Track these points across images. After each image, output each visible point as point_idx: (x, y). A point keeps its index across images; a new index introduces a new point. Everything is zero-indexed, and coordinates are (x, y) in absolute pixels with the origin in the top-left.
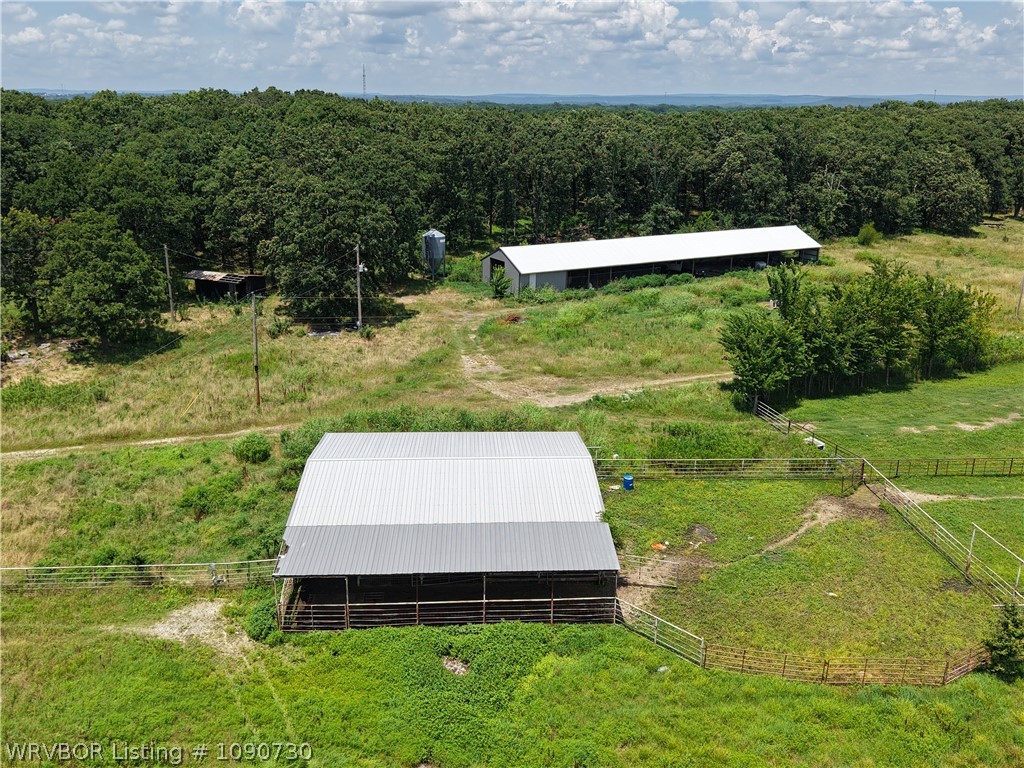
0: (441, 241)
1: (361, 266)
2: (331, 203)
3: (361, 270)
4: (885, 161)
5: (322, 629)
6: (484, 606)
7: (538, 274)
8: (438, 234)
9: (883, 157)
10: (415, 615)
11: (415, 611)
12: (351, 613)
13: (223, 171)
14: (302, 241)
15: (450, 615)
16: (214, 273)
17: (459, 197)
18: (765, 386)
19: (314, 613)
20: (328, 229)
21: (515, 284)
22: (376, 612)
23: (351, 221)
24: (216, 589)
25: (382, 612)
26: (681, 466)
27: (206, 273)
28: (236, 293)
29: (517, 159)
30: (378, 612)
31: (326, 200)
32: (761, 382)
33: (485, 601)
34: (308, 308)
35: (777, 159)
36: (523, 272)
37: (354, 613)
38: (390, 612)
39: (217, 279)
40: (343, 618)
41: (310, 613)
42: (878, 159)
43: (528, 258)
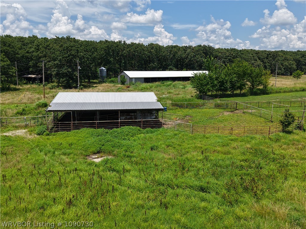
0: (105, 70)
1: (79, 67)
2: (70, 49)
3: (79, 68)
4: (234, 55)
5: (63, 131)
6: (119, 123)
7: (135, 78)
8: (104, 68)
9: (234, 54)
10: (96, 126)
11: (96, 125)
12: (73, 125)
13: (36, 46)
14: (60, 60)
15: (108, 126)
16: (32, 76)
17: (110, 60)
18: (205, 90)
19: (60, 125)
20: (69, 56)
21: (128, 80)
22: (82, 125)
23: (76, 54)
24: (26, 126)
25: (84, 125)
26: (181, 106)
27: (29, 76)
28: (39, 81)
29: (128, 50)
30: (83, 125)
31: (68, 48)
32: (204, 89)
33: (119, 121)
34: (62, 81)
35: (204, 54)
36: (130, 77)
37: (74, 125)
38: (87, 125)
39: (33, 77)
40: (70, 127)
41: (59, 125)
42: (232, 55)
43: (132, 74)
